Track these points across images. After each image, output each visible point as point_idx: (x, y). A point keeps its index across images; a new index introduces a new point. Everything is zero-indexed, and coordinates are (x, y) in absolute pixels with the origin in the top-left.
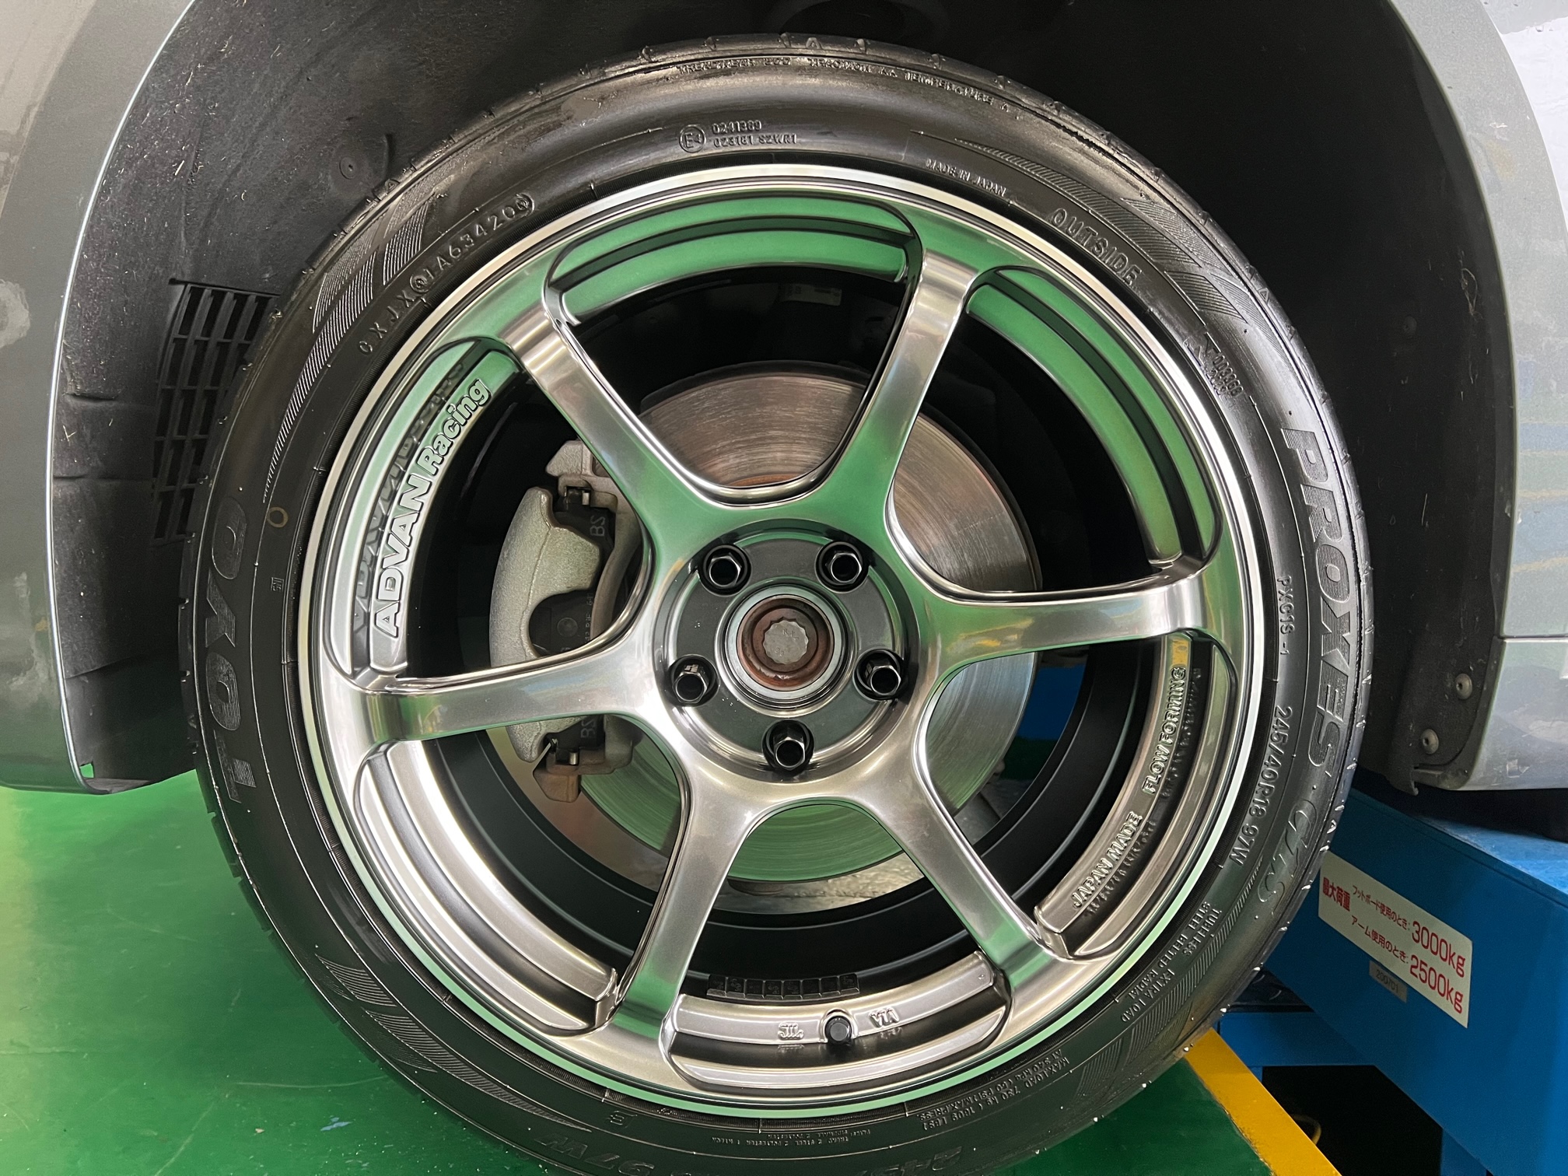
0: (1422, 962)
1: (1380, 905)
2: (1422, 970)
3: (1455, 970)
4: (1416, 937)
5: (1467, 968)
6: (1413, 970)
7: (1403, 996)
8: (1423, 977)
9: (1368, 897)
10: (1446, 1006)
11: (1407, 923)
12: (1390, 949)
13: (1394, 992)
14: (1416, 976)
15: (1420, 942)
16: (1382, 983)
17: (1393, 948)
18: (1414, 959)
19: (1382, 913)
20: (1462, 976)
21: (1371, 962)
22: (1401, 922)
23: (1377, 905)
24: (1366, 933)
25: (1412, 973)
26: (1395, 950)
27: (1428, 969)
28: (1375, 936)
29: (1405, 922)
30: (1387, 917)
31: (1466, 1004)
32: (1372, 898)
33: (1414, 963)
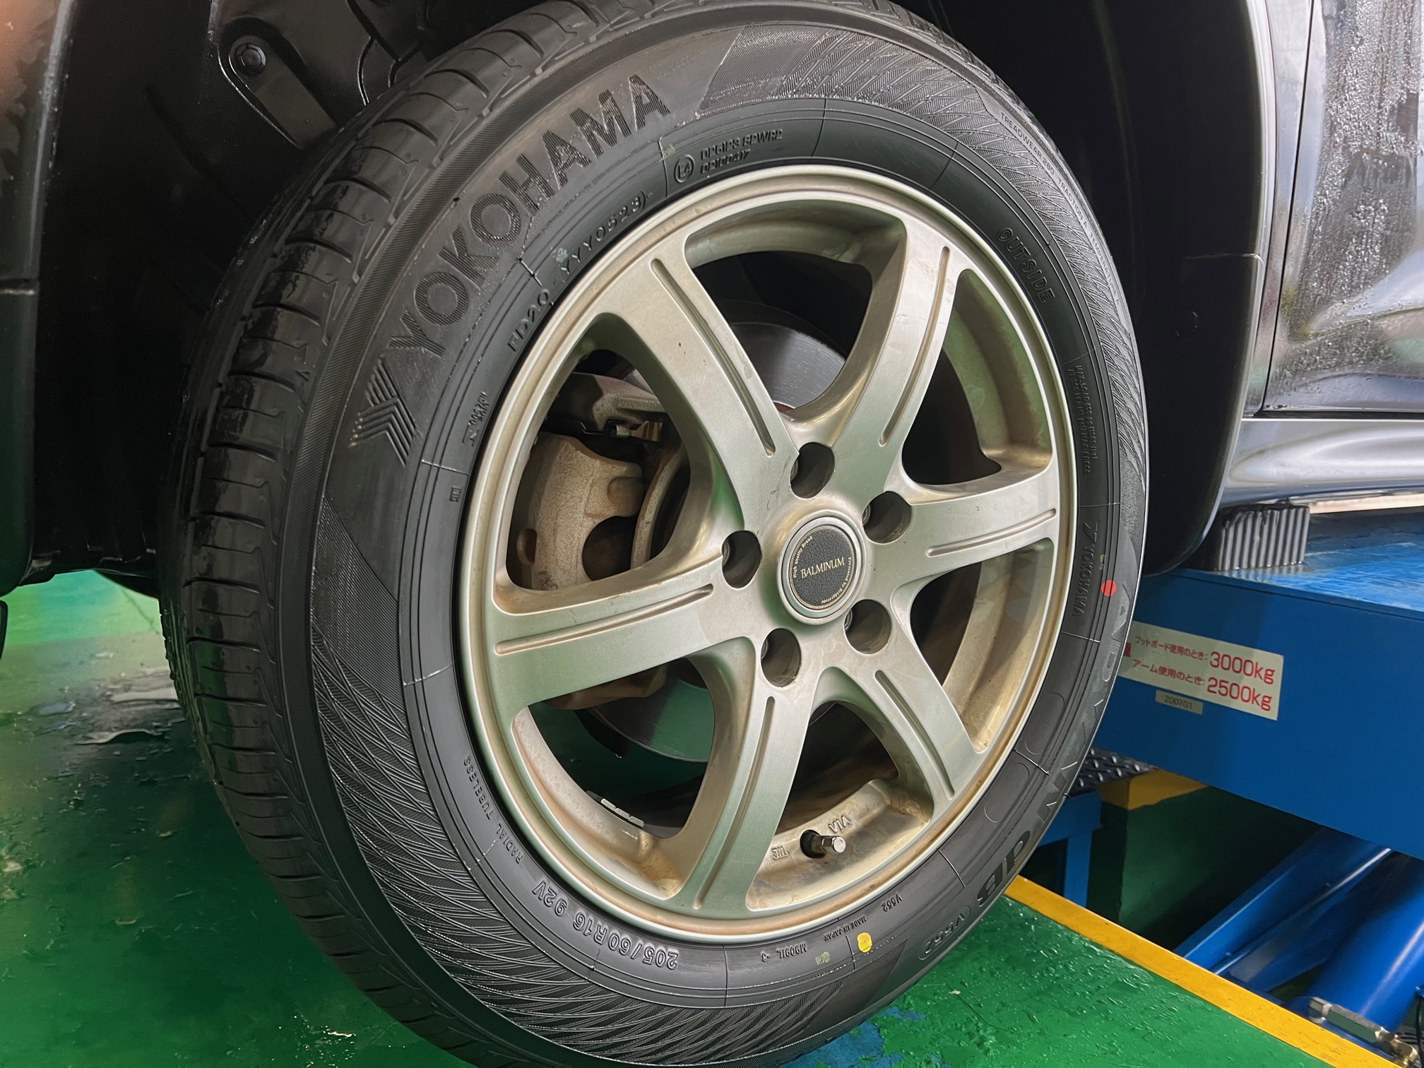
0: (1221, 681)
1: (1169, 646)
2: (1221, 686)
3: (1263, 681)
4: (1215, 663)
5: (1278, 678)
6: (1211, 689)
7: (1198, 709)
8: (1223, 691)
9: (1155, 642)
10: (1253, 709)
11: (1204, 654)
12: (1182, 677)
13: (1188, 709)
14: (1215, 692)
15: (1220, 666)
16: (1173, 705)
17: (1186, 676)
18: (1212, 681)
19: (1173, 651)
20: (1271, 683)
21: (1158, 692)
22: (1196, 656)
23: (1166, 647)
24: (1151, 670)
25: (1209, 691)
26: (1189, 677)
27: (1228, 686)
28: (1163, 670)
29: (1201, 654)
30: (1178, 655)
31: (1275, 704)
32: (1159, 643)
33: (1213, 682)
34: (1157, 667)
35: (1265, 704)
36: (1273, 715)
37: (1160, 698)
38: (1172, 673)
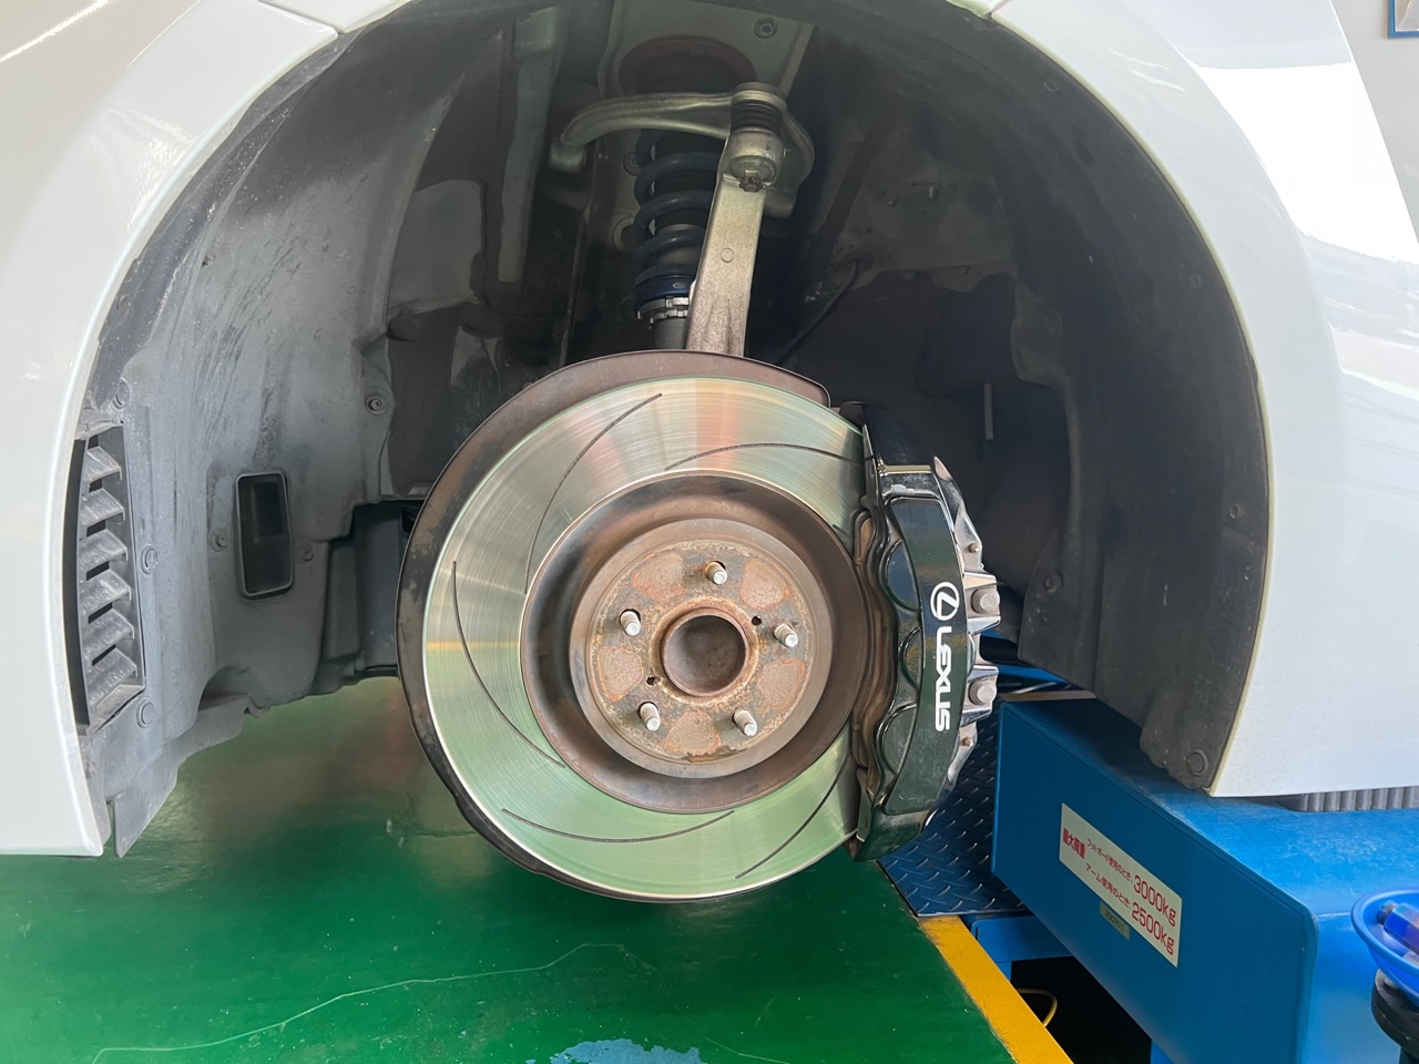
0: (1142, 909)
1: (1109, 858)
2: (1141, 915)
3: (1168, 919)
4: (1137, 889)
5: (1178, 920)
7: (1127, 934)
8: (1143, 920)
9: (1100, 850)
10: (1160, 947)
12: (1116, 892)
13: (1119, 929)
14: (1137, 920)
15: (1141, 893)
16: (1111, 922)
17: (1120, 893)
18: (1136, 906)
19: (1110, 865)
20: (1173, 925)
21: (1101, 904)
22: (1126, 875)
23: (1107, 858)
24: (1097, 879)
25: (1134, 917)
26: (1121, 895)
27: (1146, 916)
28: (1104, 882)
29: (1128, 874)
30: (1114, 869)
31: (1176, 948)
32: (1103, 852)
33: (1136, 908)
34: (1101, 877)
35: (1170, 945)
36: (1174, 960)
37: (1103, 913)
38: (1110, 887)
